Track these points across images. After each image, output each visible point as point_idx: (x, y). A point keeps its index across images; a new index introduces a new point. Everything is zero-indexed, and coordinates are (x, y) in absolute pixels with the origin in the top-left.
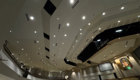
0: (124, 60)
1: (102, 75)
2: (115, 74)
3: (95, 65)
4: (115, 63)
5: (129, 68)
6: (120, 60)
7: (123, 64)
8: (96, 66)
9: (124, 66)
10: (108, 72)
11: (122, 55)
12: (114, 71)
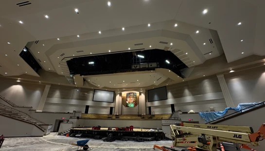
0: (132, 95)
1: (92, 107)
2: (111, 108)
3: (90, 88)
4: (121, 95)
5: (132, 105)
6: (127, 94)
7: (128, 99)
8: (91, 90)
9: (127, 102)
10: (105, 104)
11: (137, 89)
12: (112, 105)
